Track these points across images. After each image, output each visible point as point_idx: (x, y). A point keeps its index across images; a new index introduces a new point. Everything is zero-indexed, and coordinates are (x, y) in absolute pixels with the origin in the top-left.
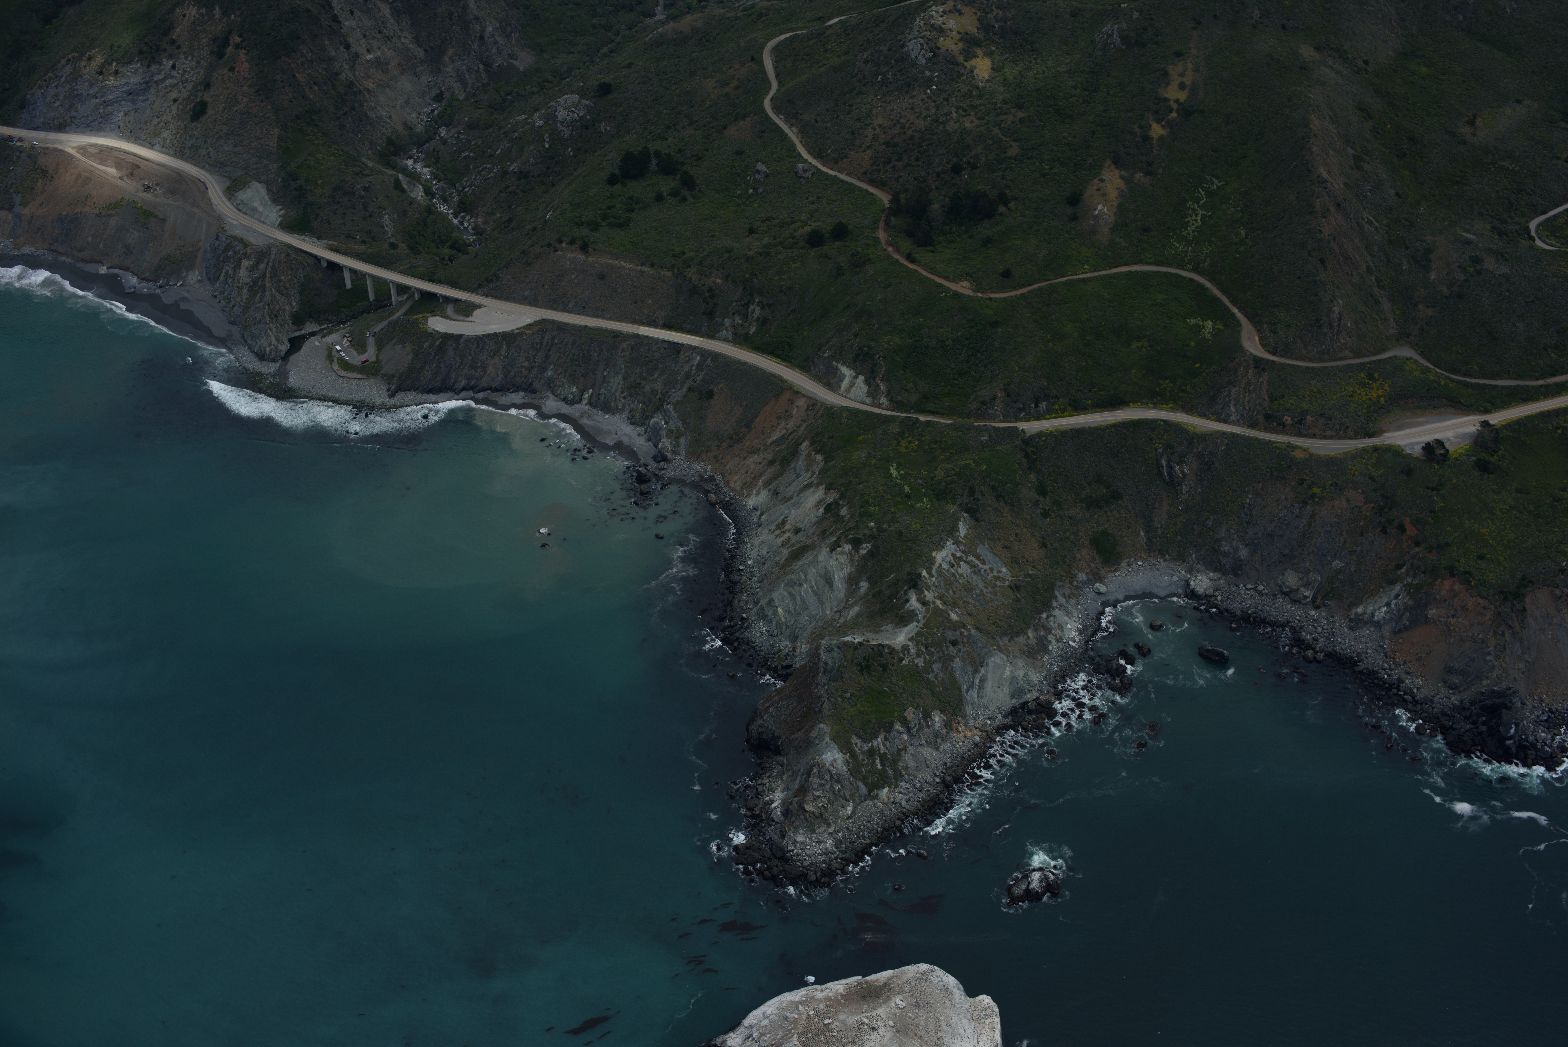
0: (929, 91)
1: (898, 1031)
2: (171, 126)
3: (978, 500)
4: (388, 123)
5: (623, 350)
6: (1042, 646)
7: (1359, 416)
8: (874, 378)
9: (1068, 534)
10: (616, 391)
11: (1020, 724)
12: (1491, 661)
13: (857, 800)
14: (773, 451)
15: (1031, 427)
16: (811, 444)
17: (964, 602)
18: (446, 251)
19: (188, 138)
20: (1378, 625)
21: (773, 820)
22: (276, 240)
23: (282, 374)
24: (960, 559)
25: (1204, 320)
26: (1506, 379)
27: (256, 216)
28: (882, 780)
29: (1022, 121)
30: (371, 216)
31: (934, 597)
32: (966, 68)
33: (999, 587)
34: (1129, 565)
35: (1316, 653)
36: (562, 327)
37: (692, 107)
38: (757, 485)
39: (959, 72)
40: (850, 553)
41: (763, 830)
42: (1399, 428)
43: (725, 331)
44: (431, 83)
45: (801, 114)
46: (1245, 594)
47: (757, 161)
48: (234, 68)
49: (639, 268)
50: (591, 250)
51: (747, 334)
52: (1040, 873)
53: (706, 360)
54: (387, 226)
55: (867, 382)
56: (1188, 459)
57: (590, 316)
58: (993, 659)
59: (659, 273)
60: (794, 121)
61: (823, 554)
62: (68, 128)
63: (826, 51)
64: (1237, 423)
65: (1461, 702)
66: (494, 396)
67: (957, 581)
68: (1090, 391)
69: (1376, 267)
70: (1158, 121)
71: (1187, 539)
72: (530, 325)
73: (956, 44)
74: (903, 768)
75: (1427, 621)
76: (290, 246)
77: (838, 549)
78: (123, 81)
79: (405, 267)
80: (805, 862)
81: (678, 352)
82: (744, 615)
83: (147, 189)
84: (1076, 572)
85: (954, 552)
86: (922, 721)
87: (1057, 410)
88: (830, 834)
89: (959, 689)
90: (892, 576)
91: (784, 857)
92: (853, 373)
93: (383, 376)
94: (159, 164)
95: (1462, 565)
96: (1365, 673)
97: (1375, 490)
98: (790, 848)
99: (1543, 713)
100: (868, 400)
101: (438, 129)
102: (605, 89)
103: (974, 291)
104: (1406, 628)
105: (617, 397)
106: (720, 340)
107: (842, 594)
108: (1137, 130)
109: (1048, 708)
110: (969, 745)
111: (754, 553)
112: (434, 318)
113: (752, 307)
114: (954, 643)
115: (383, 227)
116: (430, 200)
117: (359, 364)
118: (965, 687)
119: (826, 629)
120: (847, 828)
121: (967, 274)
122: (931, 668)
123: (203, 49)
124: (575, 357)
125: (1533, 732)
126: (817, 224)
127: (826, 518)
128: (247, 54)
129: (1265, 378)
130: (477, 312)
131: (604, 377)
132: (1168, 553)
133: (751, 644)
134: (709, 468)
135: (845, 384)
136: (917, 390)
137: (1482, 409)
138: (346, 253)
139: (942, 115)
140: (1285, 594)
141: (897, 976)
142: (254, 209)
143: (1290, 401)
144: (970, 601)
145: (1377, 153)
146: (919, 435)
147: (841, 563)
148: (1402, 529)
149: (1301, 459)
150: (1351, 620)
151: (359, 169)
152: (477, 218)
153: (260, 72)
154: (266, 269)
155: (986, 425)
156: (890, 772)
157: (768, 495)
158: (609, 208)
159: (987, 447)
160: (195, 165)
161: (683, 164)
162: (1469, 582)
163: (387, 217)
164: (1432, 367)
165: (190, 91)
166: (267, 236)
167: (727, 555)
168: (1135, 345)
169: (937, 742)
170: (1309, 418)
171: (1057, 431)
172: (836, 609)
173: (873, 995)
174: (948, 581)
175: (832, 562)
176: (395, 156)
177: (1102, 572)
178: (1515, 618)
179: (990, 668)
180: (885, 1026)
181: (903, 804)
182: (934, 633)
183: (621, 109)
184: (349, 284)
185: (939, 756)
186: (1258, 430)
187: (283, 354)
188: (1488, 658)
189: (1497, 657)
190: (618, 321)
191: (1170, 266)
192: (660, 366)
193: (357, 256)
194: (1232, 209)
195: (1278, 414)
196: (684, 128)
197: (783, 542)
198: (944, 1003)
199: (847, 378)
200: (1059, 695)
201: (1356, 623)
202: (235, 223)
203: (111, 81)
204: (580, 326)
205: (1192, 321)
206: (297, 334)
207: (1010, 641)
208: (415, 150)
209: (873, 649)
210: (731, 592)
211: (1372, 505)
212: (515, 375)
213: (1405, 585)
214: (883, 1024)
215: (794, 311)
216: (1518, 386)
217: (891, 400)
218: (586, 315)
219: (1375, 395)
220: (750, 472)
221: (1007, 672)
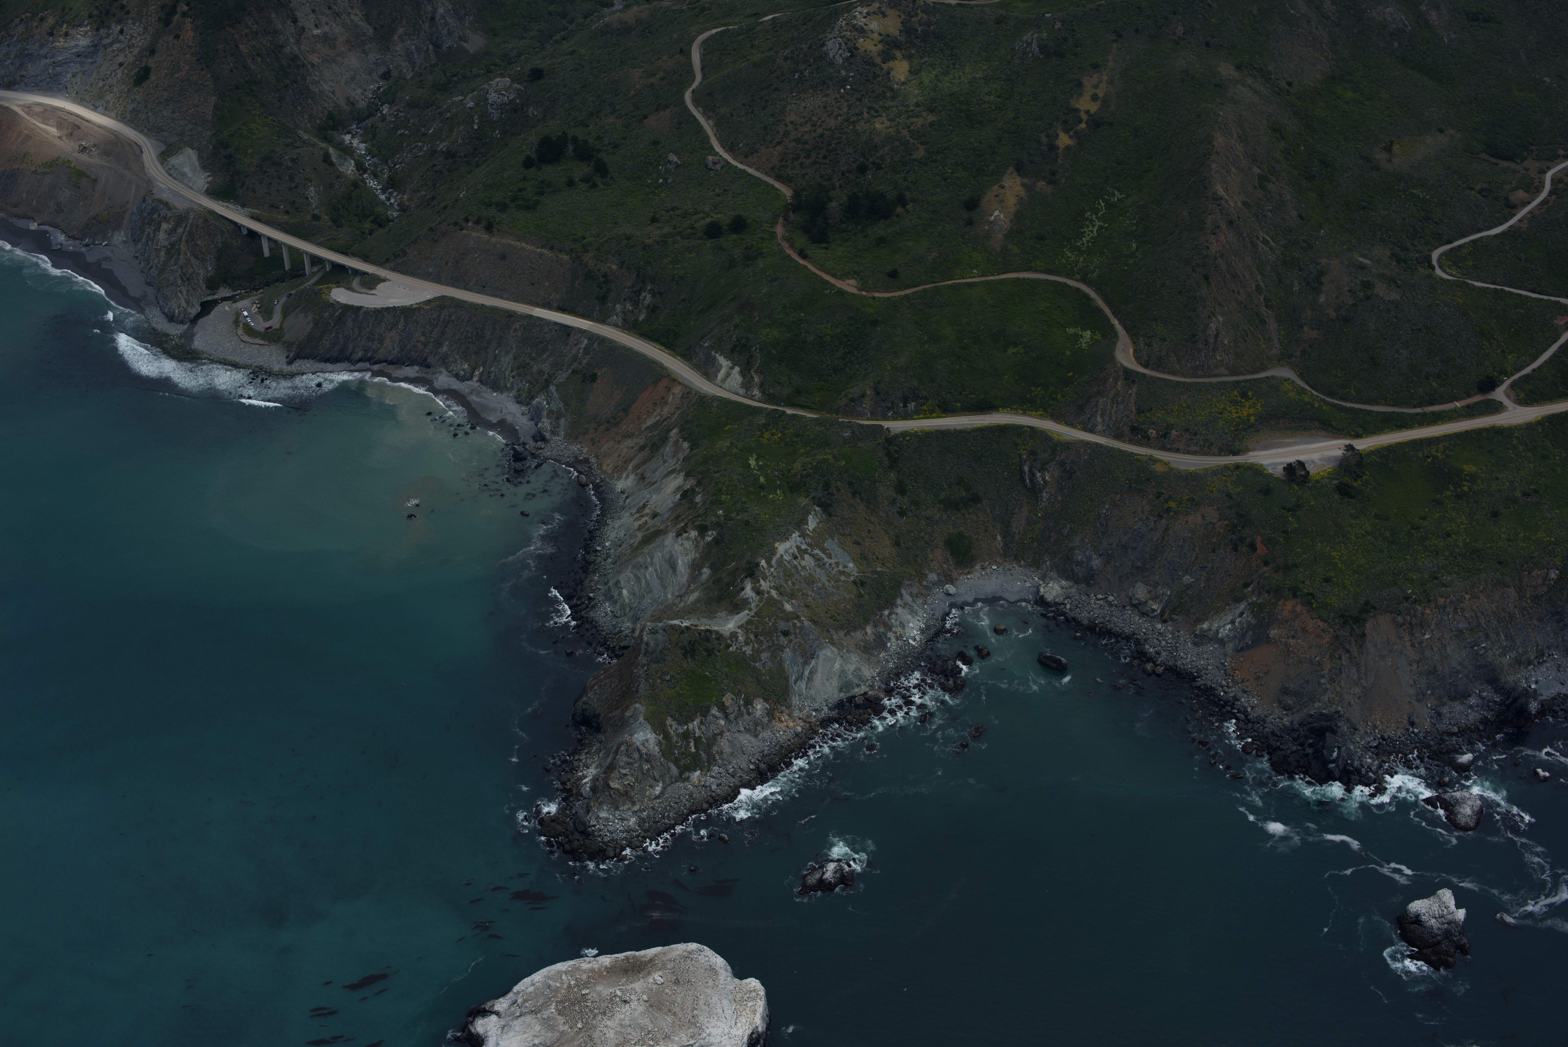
0: (842, 91)
1: (651, 1006)
2: (115, 89)
3: (833, 495)
4: (330, 98)
5: (515, 330)
6: (880, 642)
7: (1226, 434)
8: (749, 370)
9: (923, 534)
10: (506, 370)
11: (845, 718)
12: (1325, 684)
13: (668, 781)
14: (646, 437)
15: (897, 426)
16: (680, 431)
17: (803, 594)
18: (368, 225)
19: (130, 102)
20: (1222, 642)
21: (582, 795)
22: (200, 205)
23: (189, 336)
24: (805, 551)
25: (1083, 330)
26: (1383, 405)
27: (185, 181)
28: (696, 763)
29: (931, 125)
30: (296, 187)
31: (770, 586)
32: (882, 69)
33: (843, 581)
34: (983, 569)
35: (1156, 666)
36: (460, 304)
37: (616, 95)
38: (626, 469)
39: (875, 73)
40: (696, 539)
41: (571, 804)
42: (1266, 448)
43: (615, 317)
44: (379, 61)
45: (719, 108)
46: (1095, 603)
47: (671, 151)
48: (179, 36)
49: (539, 250)
50: (495, 230)
51: (636, 320)
52: (836, 863)
53: (593, 344)
54: (312, 198)
55: (742, 373)
56: (1050, 467)
57: (488, 295)
58: (824, 652)
59: (557, 257)
60: (711, 114)
61: (669, 539)
62: (17, 86)
63: (753, 46)
64: (1103, 434)
65: (1292, 722)
66: (389, 369)
67: (798, 573)
68: (961, 394)
69: (1266, 286)
70: (1066, 131)
71: (1043, 546)
72: (429, 301)
73: (876, 45)
74: (717, 752)
75: (1269, 641)
76: (212, 213)
77: (684, 535)
78: (73, 43)
79: (325, 239)
80: (605, 837)
81: (569, 335)
82: (591, 595)
83: (83, 149)
84: (927, 572)
85: (799, 544)
86: (742, 708)
87: (925, 411)
88: (635, 812)
89: (787, 679)
90: (733, 564)
91: (585, 832)
92: (729, 363)
93: (284, 343)
94: (100, 126)
95: (1306, 586)
96: (1202, 689)
97: (1230, 508)
98: (592, 823)
99: (1375, 739)
100: (742, 391)
101: (381, 106)
102: (537, 74)
103: (860, 290)
104: (1248, 647)
105: (507, 376)
106: (610, 325)
107: (684, 579)
108: (1044, 139)
109: (876, 704)
110: (790, 734)
111: (612, 535)
112: (338, 289)
113: (643, 294)
114: (786, 634)
115: (307, 198)
116: (361, 175)
117: (263, 330)
118: (794, 678)
119: (665, 613)
120: (653, 808)
121: (855, 272)
122: (759, 656)
123: (151, 16)
124: (469, 334)
125: (1360, 758)
126: (718, 216)
127: (681, 504)
128: (192, 23)
129: (1134, 390)
130: (381, 286)
131: (496, 356)
132: (1023, 559)
133: (594, 623)
134: (585, 450)
135: (721, 374)
136: (790, 383)
137: (1353, 433)
138: (267, 223)
139: (853, 115)
140: (1135, 606)
141: (664, 953)
142: (184, 175)
143: (1157, 415)
144: (810, 593)
145: (1284, 174)
146: (783, 428)
147: (686, 549)
148: (1253, 547)
149: (1160, 472)
150: (1196, 636)
151: (291, 140)
152: (404, 194)
153: (203, 41)
154: (184, 233)
155: (850, 422)
156: (703, 755)
157: (635, 480)
158: (520, 190)
159: (849, 443)
160: (134, 129)
161: (599, 151)
162: (1310, 604)
163: (312, 188)
164: (1308, 388)
165: (135, 56)
166: (192, 201)
167: (587, 535)
168: (1011, 350)
169: (756, 730)
170: (1174, 432)
171: (922, 431)
172: (677, 594)
173: (636, 969)
174: (788, 572)
175: (677, 547)
176: (334, 130)
177: (955, 574)
178: (1353, 643)
179: (821, 660)
180: (639, 999)
181: (713, 788)
182: (765, 622)
183: (550, 94)
184: (266, 253)
185: (757, 743)
186: (1122, 441)
187: (192, 316)
188: (1322, 681)
189: (1332, 680)
190: (515, 301)
191: (1060, 275)
192: (550, 347)
193: (279, 225)
194: (1128, 222)
195: (1144, 426)
196: (606, 116)
197: (640, 525)
198: (707, 982)
199: (723, 369)
200: (889, 693)
201: (1201, 639)
202: (164, 187)
203: (61, 43)
204: (477, 304)
205: (1071, 331)
206: (210, 298)
207: (846, 635)
208: (355, 126)
209: (699, 634)
210: (584, 572)
211: (1226, 522)
212: (411, 349)
213: (1249, 604)
214: (636, 998)
215: (684, 300)
216: (1394, 412)
217: (763, 392)
218: (485, 294)
219: (1245, 413)
220: (622, 456)
221: (837, 666)
